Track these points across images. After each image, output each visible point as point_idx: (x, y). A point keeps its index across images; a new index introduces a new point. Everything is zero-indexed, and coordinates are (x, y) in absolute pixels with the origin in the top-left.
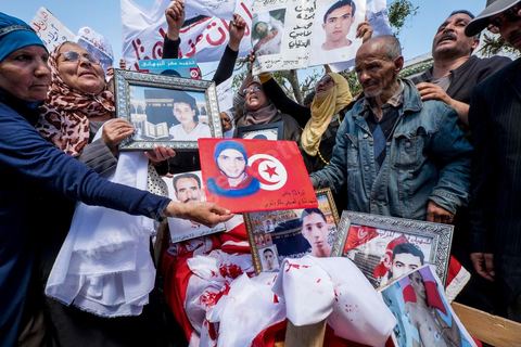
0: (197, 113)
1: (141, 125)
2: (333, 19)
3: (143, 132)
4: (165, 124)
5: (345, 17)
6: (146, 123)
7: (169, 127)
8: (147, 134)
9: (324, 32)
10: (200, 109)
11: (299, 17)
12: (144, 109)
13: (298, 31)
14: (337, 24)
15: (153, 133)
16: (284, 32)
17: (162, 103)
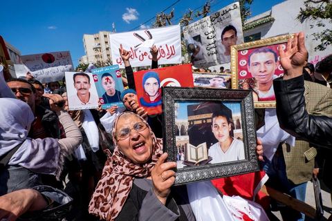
0: (233, 128)
1: (184, 149)
2: (226, 39)
3: (186, 157)
4: (204, 144)
5: (232, 37)
6: (189, 145)
7: (208, 147)
8: (189, 160)
9: (223, 46)
10: (235, 122)
11: (208, 38)
12: (187, 129)
13: (210, 46)
14: (229, 41)
15: (194, 157)
16: (203, 48)
17: (202, 120)
